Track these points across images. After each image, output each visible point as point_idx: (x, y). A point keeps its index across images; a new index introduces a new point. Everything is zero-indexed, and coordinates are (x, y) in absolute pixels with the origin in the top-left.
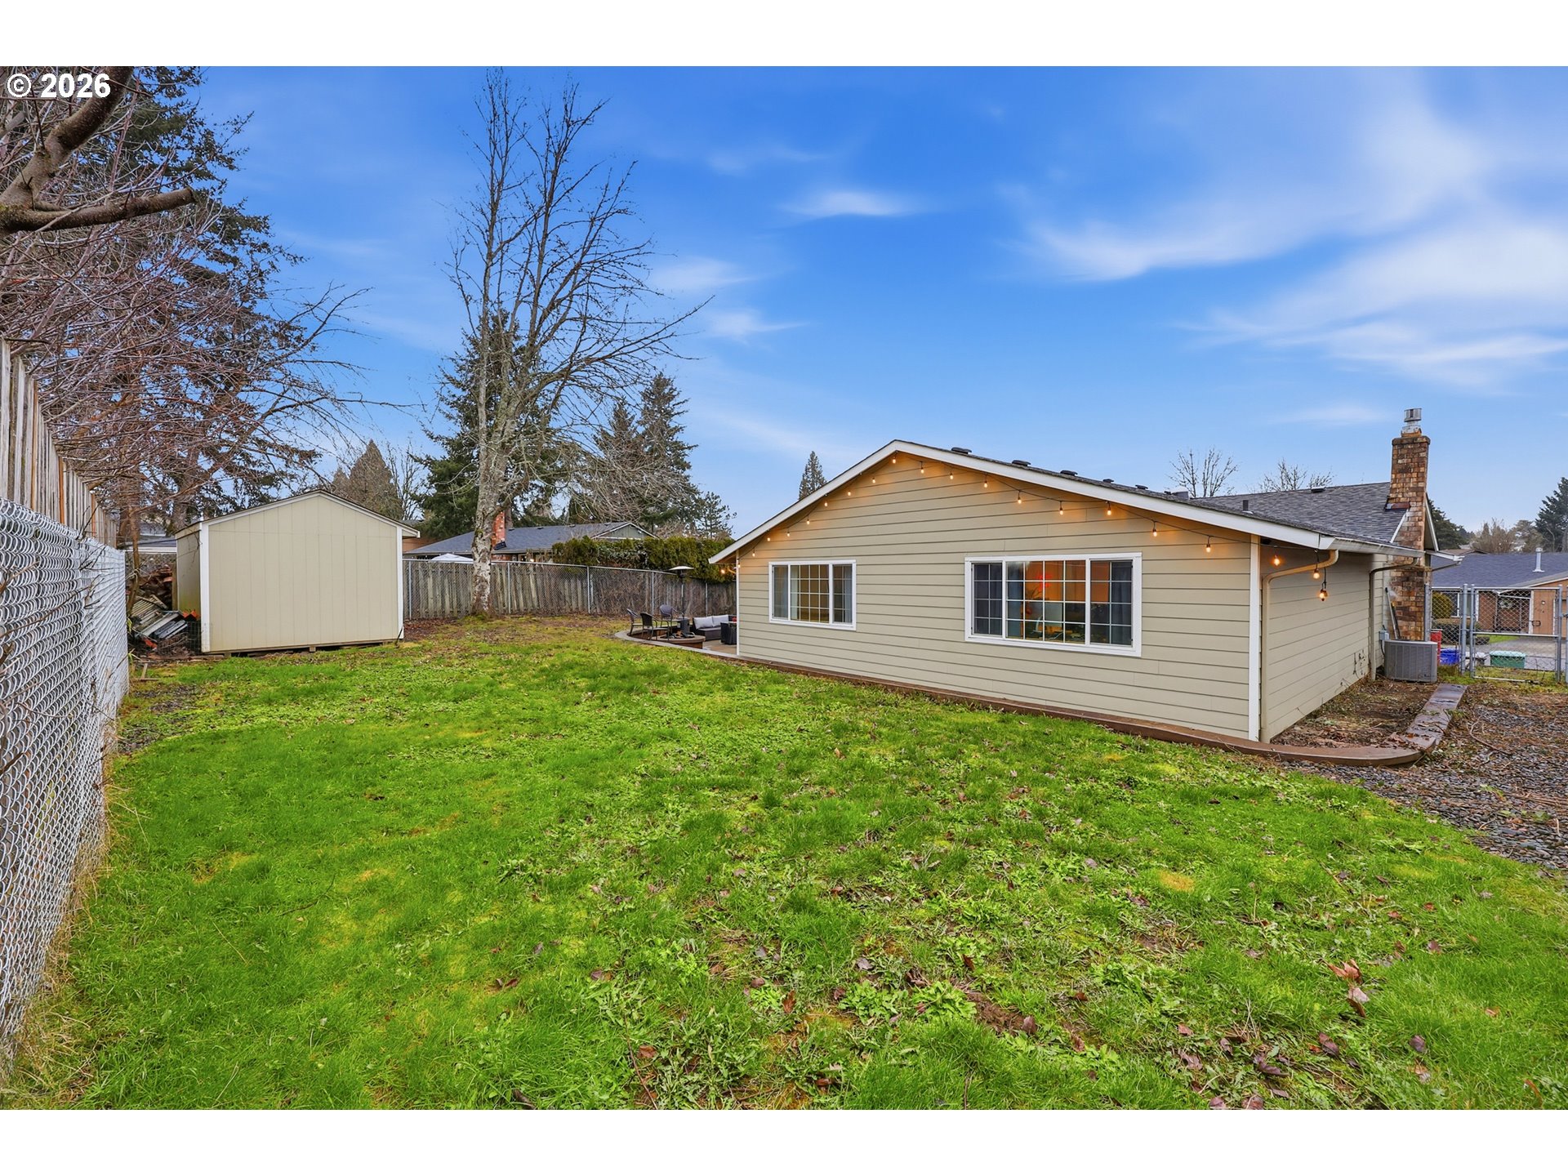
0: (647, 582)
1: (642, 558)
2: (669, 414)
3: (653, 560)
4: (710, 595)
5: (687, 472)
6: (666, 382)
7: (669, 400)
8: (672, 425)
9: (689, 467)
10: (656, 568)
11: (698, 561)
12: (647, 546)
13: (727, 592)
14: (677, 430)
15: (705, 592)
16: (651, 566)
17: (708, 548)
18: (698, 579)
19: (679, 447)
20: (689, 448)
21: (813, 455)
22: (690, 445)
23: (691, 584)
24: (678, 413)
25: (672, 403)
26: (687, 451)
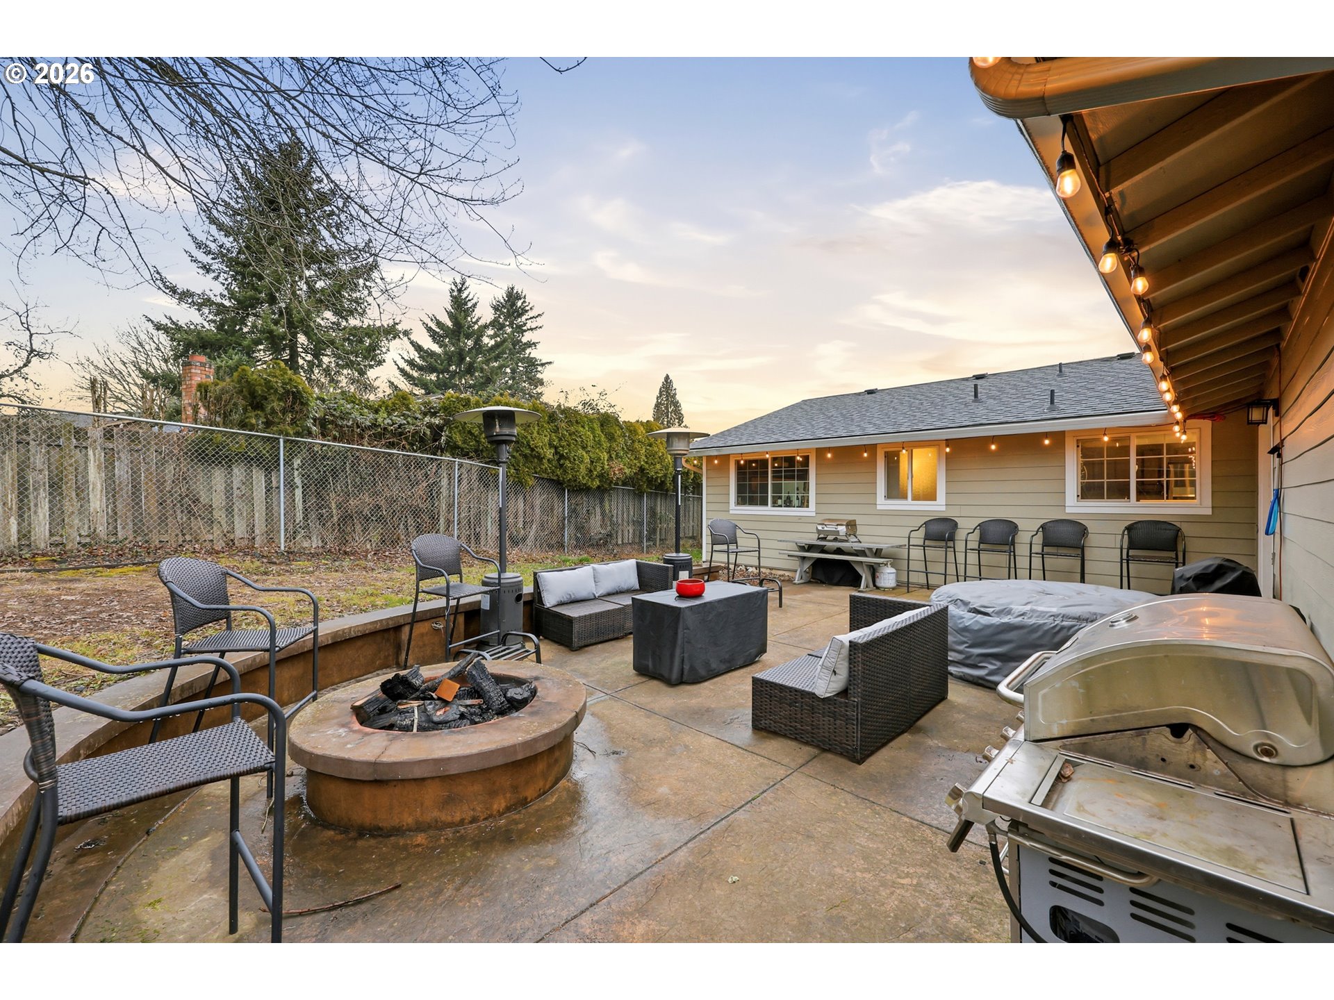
0: (445, 482)
1: (436, 431)
2: (520, 329)
3: (458, 438)
4: (573, 511)
5: (539, 390)
6: (518, 297)
7: (520, 315)
8: (524, 340)
9: (542, 384)
10: (465, 455)
11: (551, 445)
12: (445, 409)
13: (602, 507)
14: (530, 345)
15: (563, 507)
16: (453, 449)
17: (570, 423)
18: (550, 480)
19: (532, 364)
20: (543, 365)
21: (667, 377)
22: (543, 361)
23: (538, 490)
24: (532, 329)
25: (524, 318)
26: (540, 368)
